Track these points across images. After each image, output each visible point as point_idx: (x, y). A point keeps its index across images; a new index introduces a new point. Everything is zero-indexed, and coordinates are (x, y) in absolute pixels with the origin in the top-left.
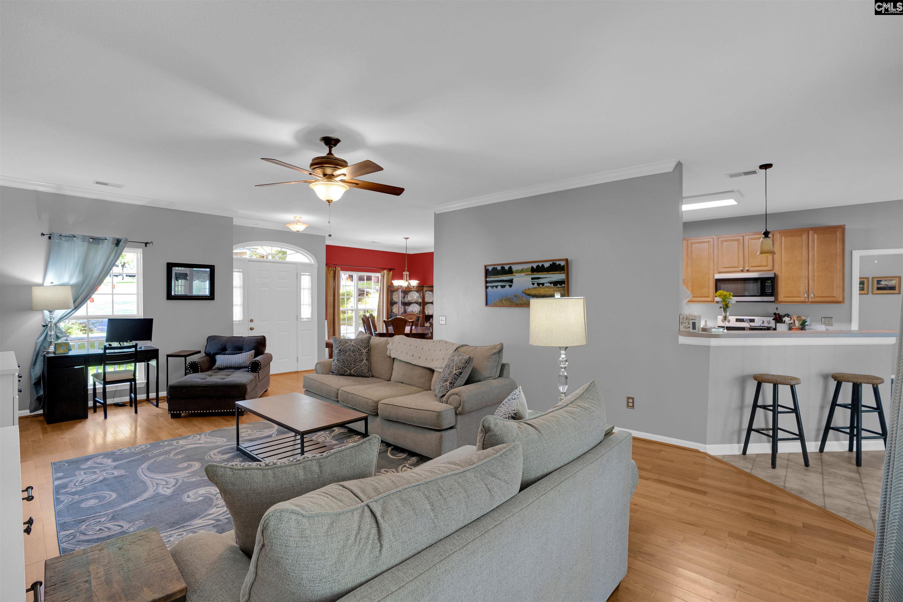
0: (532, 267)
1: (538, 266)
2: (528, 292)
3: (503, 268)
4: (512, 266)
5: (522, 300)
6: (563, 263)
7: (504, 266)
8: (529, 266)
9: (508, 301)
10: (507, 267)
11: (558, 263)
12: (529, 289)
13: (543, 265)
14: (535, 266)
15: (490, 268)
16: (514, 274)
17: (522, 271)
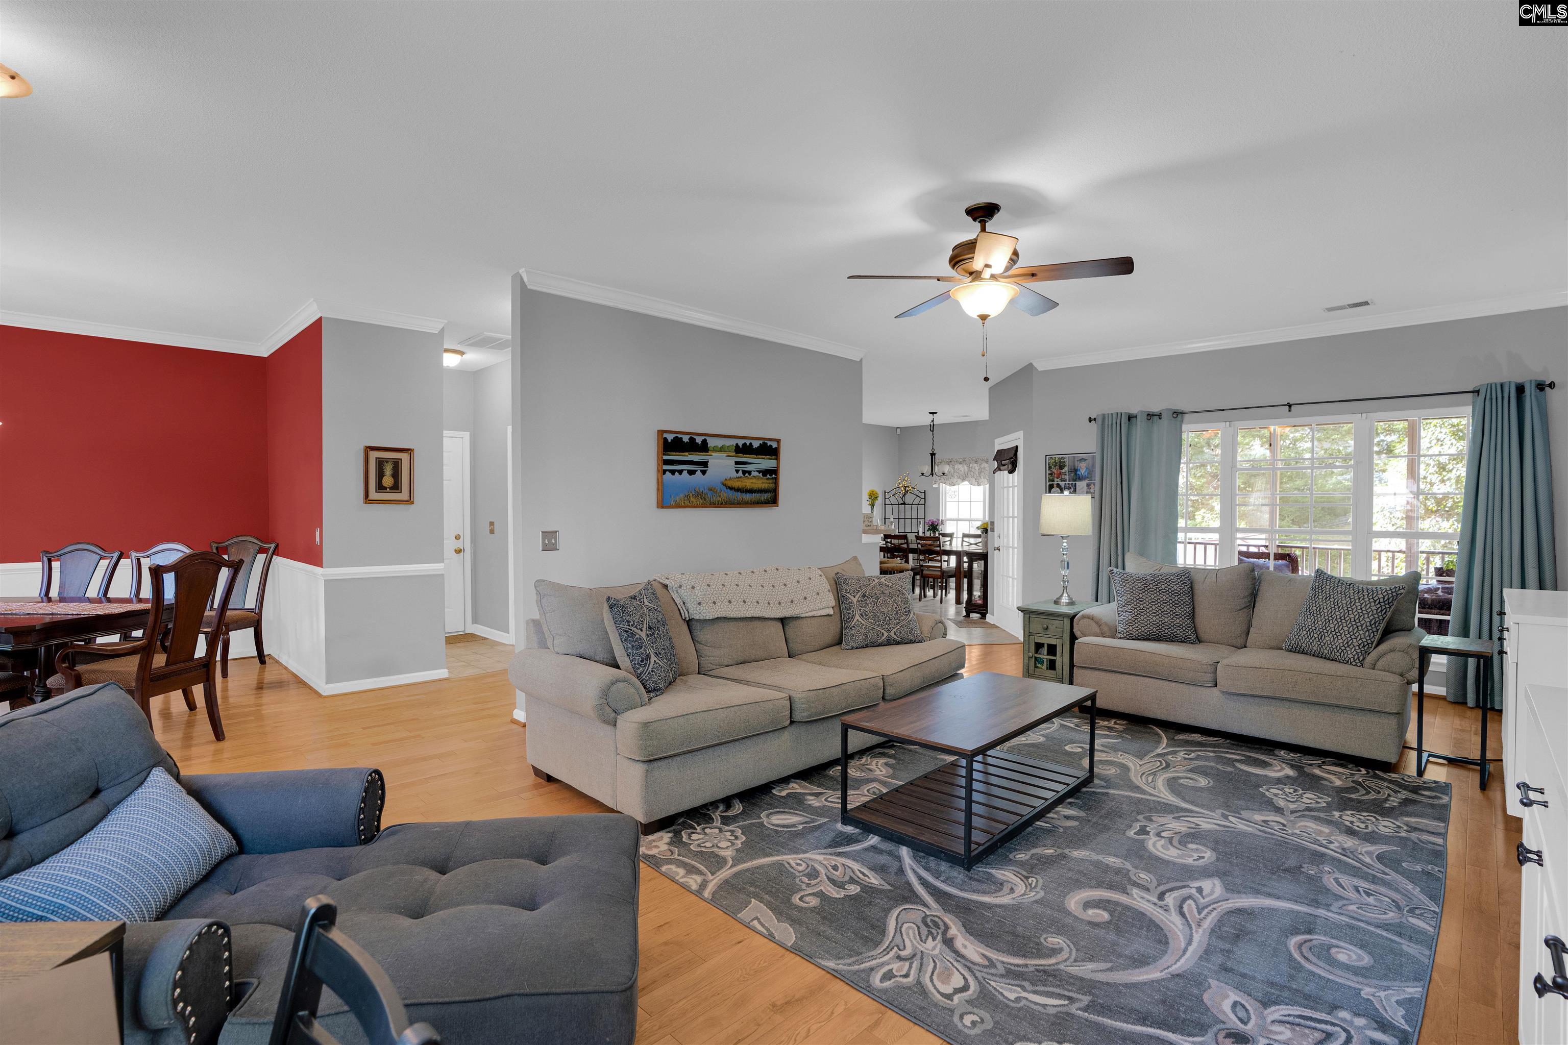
0: (737, 444)
1: (745, 444)
2: (730, 483)
3: (692, 440)
4: (707, 438)
5: (720, 496)
6: (774, 445)
7: (694, 437)
8: (733, 442)
9: (699, 498)
10: (699, 440)
11: (769, 443)
12: (730, 479)
13: (751, 444)
14: (741, 443)
15: (670, 437)
16: (710, 453)
17: (722, 449)
